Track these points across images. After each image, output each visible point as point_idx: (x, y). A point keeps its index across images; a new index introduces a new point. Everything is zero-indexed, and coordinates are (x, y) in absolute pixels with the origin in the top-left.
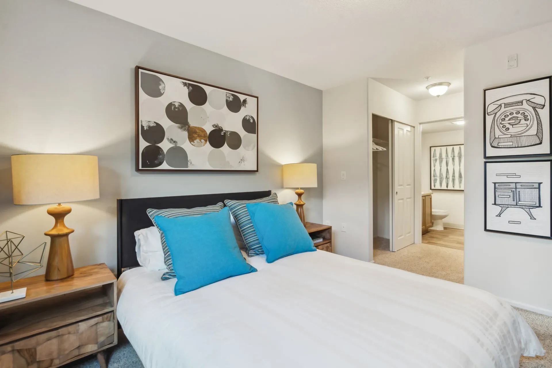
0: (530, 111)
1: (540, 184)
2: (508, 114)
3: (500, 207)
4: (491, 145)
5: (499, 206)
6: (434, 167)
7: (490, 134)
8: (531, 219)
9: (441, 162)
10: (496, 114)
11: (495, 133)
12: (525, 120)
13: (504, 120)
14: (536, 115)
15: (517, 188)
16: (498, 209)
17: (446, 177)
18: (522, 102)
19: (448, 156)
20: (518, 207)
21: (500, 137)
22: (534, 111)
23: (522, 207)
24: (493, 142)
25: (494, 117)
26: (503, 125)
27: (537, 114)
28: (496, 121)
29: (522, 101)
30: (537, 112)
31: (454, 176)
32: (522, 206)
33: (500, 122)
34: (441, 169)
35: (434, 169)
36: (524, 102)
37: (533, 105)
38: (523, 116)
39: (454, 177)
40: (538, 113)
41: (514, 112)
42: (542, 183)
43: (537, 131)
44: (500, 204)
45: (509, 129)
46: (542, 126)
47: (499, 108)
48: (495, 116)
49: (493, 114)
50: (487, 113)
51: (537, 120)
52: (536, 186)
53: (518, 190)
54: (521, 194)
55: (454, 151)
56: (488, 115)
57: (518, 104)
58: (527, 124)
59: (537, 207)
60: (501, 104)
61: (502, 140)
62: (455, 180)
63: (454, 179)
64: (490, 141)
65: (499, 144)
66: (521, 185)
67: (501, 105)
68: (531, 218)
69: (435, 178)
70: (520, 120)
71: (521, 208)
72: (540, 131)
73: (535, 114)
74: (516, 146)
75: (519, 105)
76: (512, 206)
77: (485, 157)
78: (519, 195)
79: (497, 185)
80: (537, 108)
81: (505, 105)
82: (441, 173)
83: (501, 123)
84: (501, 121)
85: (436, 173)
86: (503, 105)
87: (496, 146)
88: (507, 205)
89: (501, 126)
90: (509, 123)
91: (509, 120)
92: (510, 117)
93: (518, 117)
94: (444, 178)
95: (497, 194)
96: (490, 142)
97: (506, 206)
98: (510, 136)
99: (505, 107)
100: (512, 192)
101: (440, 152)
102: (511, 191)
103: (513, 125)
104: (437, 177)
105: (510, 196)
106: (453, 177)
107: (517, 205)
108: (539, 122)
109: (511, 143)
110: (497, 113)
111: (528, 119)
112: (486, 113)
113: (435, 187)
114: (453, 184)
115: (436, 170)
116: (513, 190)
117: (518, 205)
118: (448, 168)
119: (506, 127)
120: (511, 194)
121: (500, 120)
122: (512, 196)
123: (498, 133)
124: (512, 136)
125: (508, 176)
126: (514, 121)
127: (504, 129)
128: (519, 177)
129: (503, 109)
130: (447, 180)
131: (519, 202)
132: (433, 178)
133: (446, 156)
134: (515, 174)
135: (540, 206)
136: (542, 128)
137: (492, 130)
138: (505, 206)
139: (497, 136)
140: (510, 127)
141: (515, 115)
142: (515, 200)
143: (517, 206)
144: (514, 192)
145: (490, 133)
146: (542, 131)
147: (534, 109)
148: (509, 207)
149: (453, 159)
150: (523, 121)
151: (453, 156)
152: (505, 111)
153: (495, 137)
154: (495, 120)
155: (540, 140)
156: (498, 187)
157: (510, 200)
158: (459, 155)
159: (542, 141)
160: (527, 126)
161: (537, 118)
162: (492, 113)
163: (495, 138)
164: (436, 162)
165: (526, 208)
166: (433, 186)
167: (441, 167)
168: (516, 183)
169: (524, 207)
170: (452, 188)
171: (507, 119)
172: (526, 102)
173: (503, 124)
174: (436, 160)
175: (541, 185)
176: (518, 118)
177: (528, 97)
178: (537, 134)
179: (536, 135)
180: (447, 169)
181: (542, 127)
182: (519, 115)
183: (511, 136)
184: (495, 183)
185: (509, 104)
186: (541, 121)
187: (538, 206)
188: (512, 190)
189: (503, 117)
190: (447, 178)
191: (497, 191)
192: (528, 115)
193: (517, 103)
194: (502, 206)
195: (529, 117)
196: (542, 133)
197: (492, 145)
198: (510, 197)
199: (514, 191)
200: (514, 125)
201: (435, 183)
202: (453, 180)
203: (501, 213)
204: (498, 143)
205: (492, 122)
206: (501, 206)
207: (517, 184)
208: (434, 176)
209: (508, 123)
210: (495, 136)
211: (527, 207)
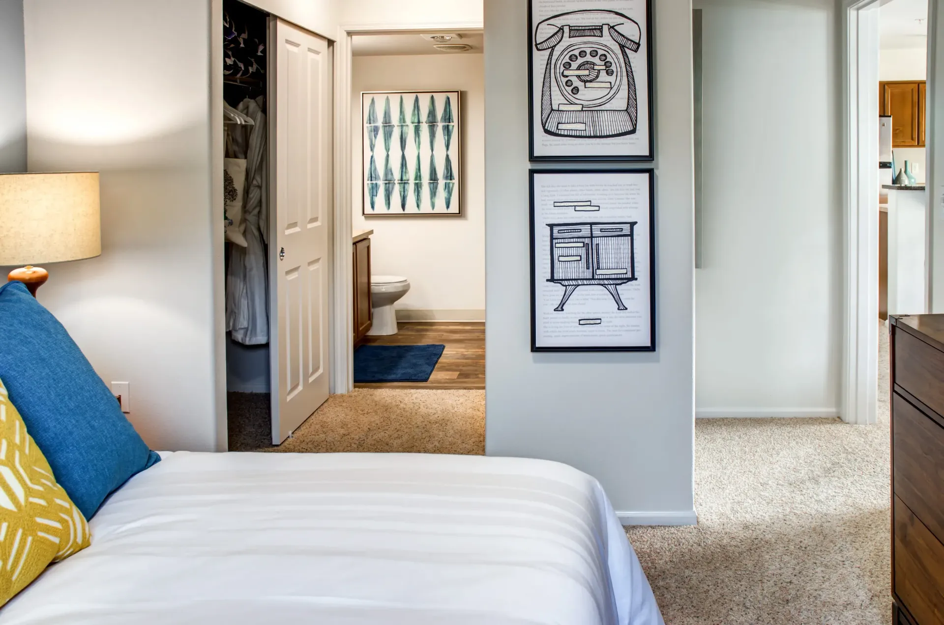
0: (615, 54)
1: (633, 224)
2: (576, 53)
3: (563, 285)
4: (544, 127)
5: (561, 283)
6: (372, 150)
7: (542, 99)
8: (618, 309)
9: (388, 136)
10: (553, 48)
11: (551, 98)
12: (607, 73)
13: (567, 66)
14: (625, 63)
15: (594, 237)
16: (558, 291)
17: (402, 180)
18: (600, 29)
19: (404, 122)
20: (596, 282)
21: (562, 108)
22: (623, 55)
23: (603, 282)
24: (548, 121)
25: (549, 56)
26: (567, 79)
27: (628, 63)
28: (553, 66)
29: (602, 26)
30: (628, 57)
31: (418, 177)
32: (604, 279)
33: (561, 71)
34: (388, 156)
35: (372, 157)
36: (605, 28)
37: (620, 39)
38: (603, 63)
39: (420, 180)
40: (629, 60)
41: (588, 51)
42: (636, 223)
43: (628, 102)
44: (562, 280)
45: (578, 90)
46: (635, 91)
47: (560, 35)
48: (551, 54)
49: (546, 49)
50: (536, 45)
51: (628, 77)
52: (626, 229)
53: (595, 241)
54: (602, 250)
55: (418, 110)
56: (538, 50)
57: (594, 33)
58: (611, 83)
59: (629, 280)
60: (563, 26)
61: (564, 117)
62: (421, 187)
63: (421, 183)
64: (542, 116)
65: (560, 126)
66: (601, 229)
67: (563, 29)
68: (619, 307)
69: (374, 182)
70: (599, 71)
71: (602, 285)
72: (632, 101)
73: (625, 61)
74: (592, 135)
75: (596, 36)
76: (585, 282)
77: (532, 158)
78: (598, 254)
79: (556, 229)
80: (628, 48)
81: (570, 30)
82: (389, 165)
83: (563, 73)
84: (562, 68)
85: (375, 169)
86: (566, 29)
87: (553, 129)
88: (575, 280)
89: (564, 80)
90: (579, 77)
91: (579, 68)
92: (580, 60)
93: (594, 64)
94: (396, 182)
95: (557, 252)
96: (542, 120)
97: (574, 283)
98: (579, 108)
99: (571, 35)
100: (584, 247)
101: (386, 107)
102: (581, 245)
103: (585, 82)
104: (379, 178)
105: (581, 256)
106: (416, 179)
107: (593, 279)
108: (631, 80)
109: (582, 127)
110: (555, 46)
111: (613, 71)
112: (534, 43)
113: (373, 207)
114: (418, 199)
115: (375, 157)
116: (587, 241)
117: (596, 279)
118: (405, 153)
119: (572, 84)
120: (583, 252)
121: (562, 66)
122: (584, 256)
123: (557, 99)
124: (584, 109)
125: (577, 208)
126: (587, 72)
127: (569, 89)
128: (597, 208)
129: (567, 41)
130: (404, 188)
131: (599, 272)
132: (370, 182)
133: (400, 119)
134: (589, 203)
135: (633, 278)
136: (636, 97)
137: (546, 89)
138: (571, 283)
139: (555, 107)
140: (580, 85)
141: (588, 58)
142: (591, 265)
143: (593, 282)
144: (588, 247)
145: (542, 96)
146: (636, 102)
147: (621, 50)
148: (579, 285)
149: (417, 130)
150: (603, 76)
151: (416, 121)
152: (571, 46)
153: (552, 107)
154: (551, 64)
155: (632, 124)
156: (560, 236)
157: (581, 267)
158: (430, 118)
159: (636, 125)
160: (611, 88)
161: (627, 72)
162: (545, 45)
163: (552, 110)
164: (375, 137)
165: (611, 284)
166: (370, 206)
167: (387, 150)
168: (591, 224)
169: (606, 282)
170: (416, 211)
171: (574, 65)
172: (609, 29)
173: (567, 76)
174: (376, 130)
175: (635, 227)
176: (596, 67)
177: (613, 20)
178: (627, 108)
179: (626, 110)
180: (403, 157)
181: (636, 94)
182: (596, 60)
183: (583, 107)
184: (551, 226)
185: (578, 30)
186: (634, 79)
187: (630, 277)
188: (584, 243)
189: (567, 59)
190: (403, 182)
191: (557, 245)
192: (612, 61)
193: (593, 29)
194: (566, 283)
195: (613, 68)
196: (636, 107)
197: (546, 128)
198: (581, 260)
199: (588, 244)
200: (588, 81)
201: (373, 196)
202: (418, 187)
203: (563, 302)
204: (558, 123)
205: (546, 68)
206: (563, 283)
207: (594, 227)
208: (371, 177)
209: (577, 76)
210: (551, 105)
211: (611, 282)
